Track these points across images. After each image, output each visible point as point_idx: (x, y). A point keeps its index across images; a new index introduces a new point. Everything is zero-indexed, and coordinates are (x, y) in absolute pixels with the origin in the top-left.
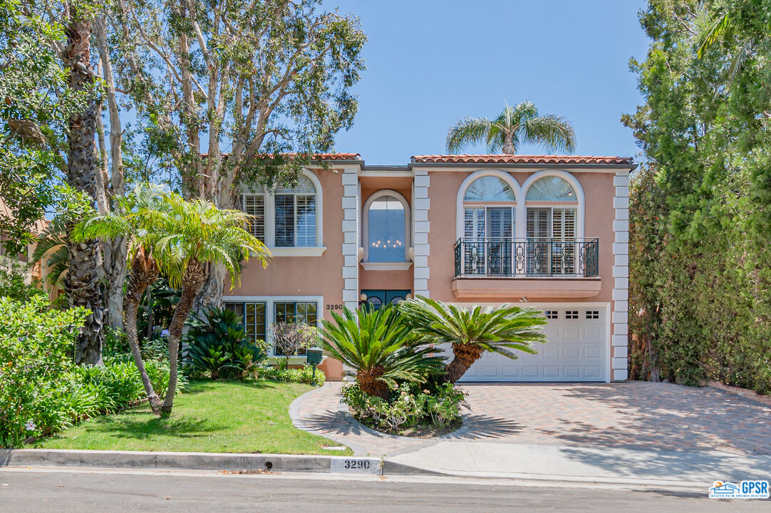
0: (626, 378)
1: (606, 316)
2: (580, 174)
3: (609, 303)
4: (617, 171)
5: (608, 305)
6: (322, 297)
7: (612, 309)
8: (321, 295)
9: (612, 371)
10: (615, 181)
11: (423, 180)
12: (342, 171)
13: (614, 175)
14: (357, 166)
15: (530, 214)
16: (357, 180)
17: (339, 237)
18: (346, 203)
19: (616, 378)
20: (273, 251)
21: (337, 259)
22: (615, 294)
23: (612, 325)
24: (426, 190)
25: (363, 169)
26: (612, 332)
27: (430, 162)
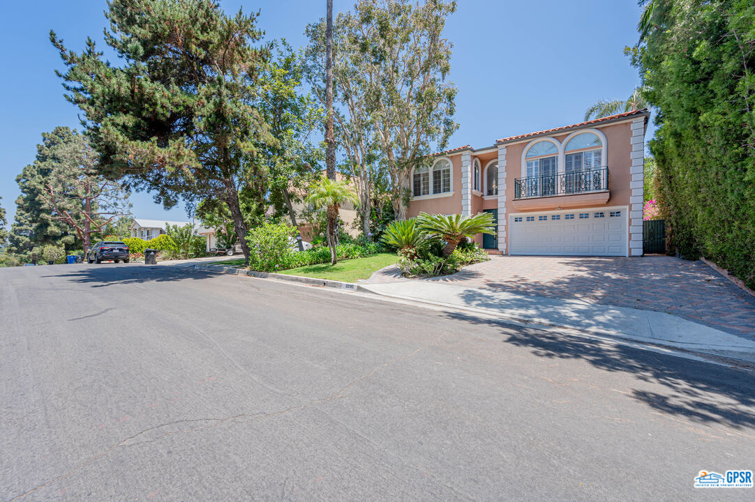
0: (642, 254)
1: (626, 214)
4: (633, 120)
5: (627, 207)
7: (630, 209)
9: (630, 250)
10: (632, 127)
11: (502, 151)
12: (461, 155)
13: (632, 122)
14: (469, 151)
15: (568, 158)
16: (469, 158)
17: (460, 186)
18: (463, 170)
19: (633, 254)
20: (431, 196)
21: (459, 196)
22: (632, 200)
23: (630, 220)
24: (504, 156)
25: (474, 151)
26: (630, 225)
27: (505, 141)
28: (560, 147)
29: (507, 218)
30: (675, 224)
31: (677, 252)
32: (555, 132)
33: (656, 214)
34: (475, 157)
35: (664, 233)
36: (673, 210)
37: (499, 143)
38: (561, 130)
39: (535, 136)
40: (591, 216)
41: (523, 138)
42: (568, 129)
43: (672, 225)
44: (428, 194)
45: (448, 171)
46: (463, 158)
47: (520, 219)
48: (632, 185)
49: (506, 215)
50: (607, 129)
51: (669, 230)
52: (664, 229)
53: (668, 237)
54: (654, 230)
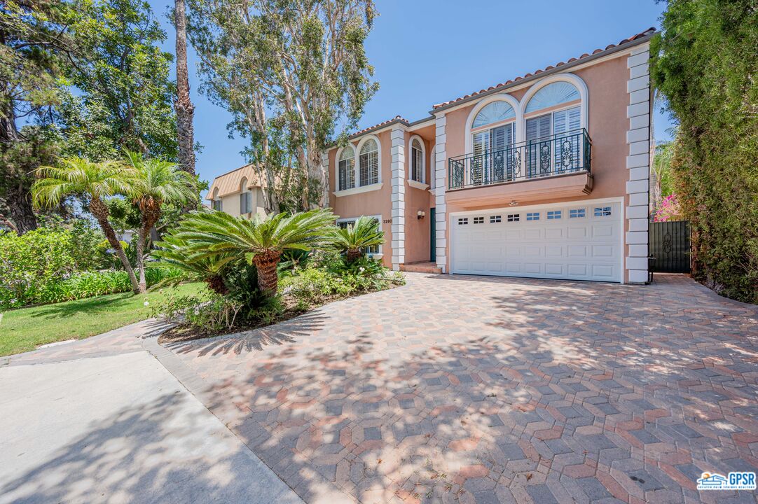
0: (646, 280)
1: (620, 213)
2: (583, 70)
3: (623, 198)
4: (631, 51)
5: (622, 199)
6: (381, 216)
7: (627, 204)
8: (380, 214)
9: (626, 272)
10: (629, 63)
11: (441, 122)
12: (391, 130)
13: (629, 55)
14: (398, 124)
15: (530, 124)
16: (402, 135)
17: (389, 175)
18: (393, 151)
19: (631, 280)
20: (358, 190)
21: (388, 190)
22: (630, 187)
23: (626, 221)
24: (443, 128)
25: (409, 126)
26: (626, 229)
27: (445, 107)
28: (518, 108)
29: (447, 219)
30: (706, 229)
31: (710, 276)
32: (510, 84)
33: (675, 213)
34: (412, 134)
35: (687, 241)
36: (703, 202)
37: (437, 109)
38: (519, 81)
39: (483, 94)
40: (565, 215)
41: (467, 99)
42: (529, 78)
43: (700, 230)
44: (354, 187)
45: (376, 153)
46: (393, 135)
47: (463, 221)
48: (629, 162)
49: (446, 215)
50: (589, 71)
51: (694, 237)
52: (686, 236)
53: (694, 248)
54: (672, 237)
